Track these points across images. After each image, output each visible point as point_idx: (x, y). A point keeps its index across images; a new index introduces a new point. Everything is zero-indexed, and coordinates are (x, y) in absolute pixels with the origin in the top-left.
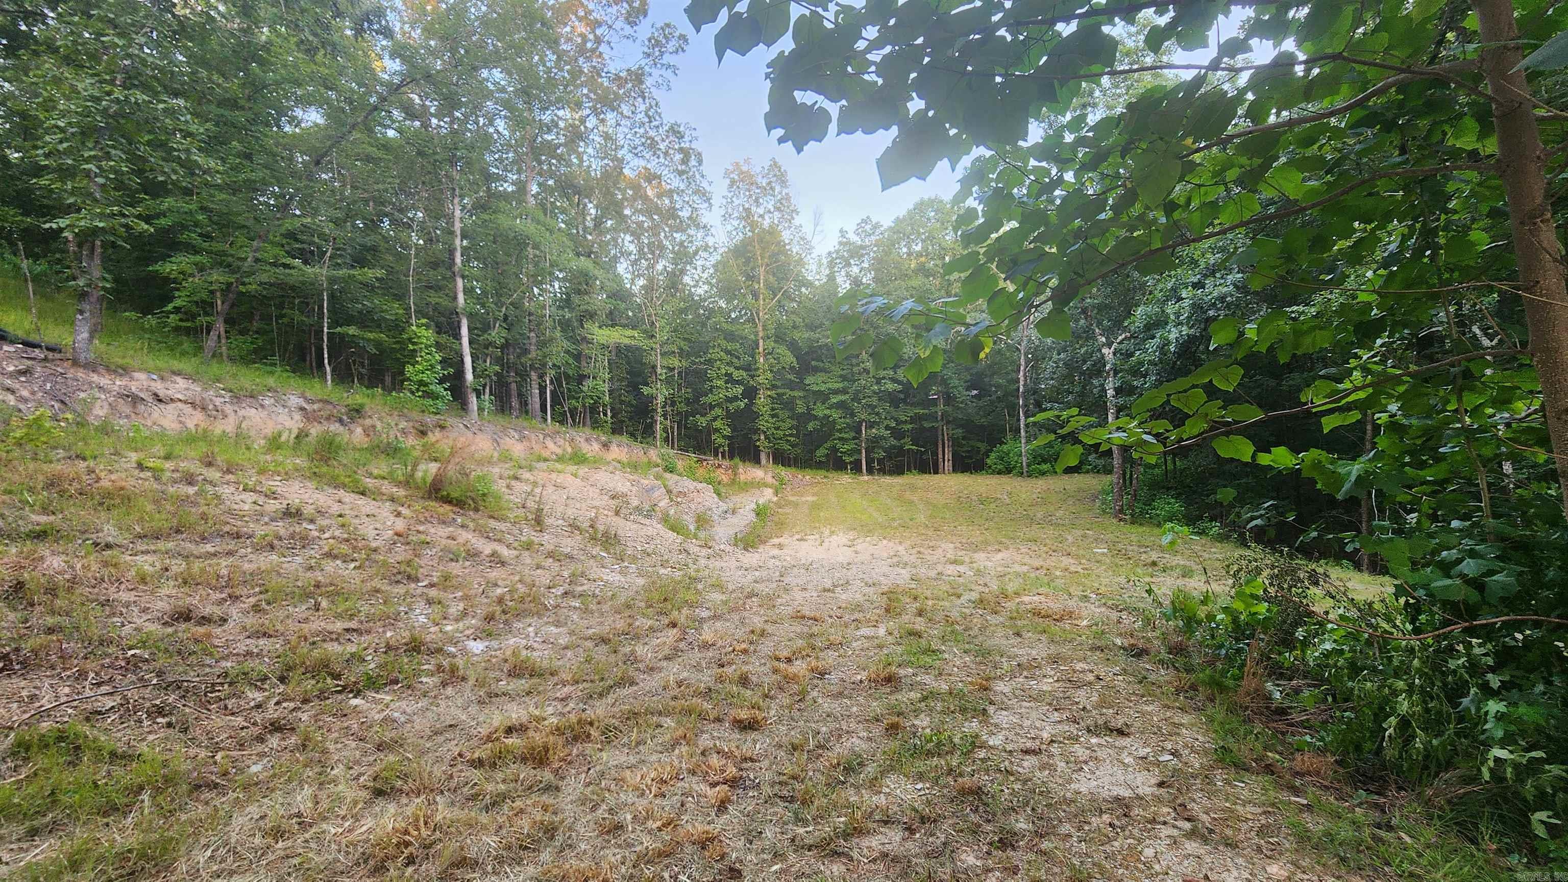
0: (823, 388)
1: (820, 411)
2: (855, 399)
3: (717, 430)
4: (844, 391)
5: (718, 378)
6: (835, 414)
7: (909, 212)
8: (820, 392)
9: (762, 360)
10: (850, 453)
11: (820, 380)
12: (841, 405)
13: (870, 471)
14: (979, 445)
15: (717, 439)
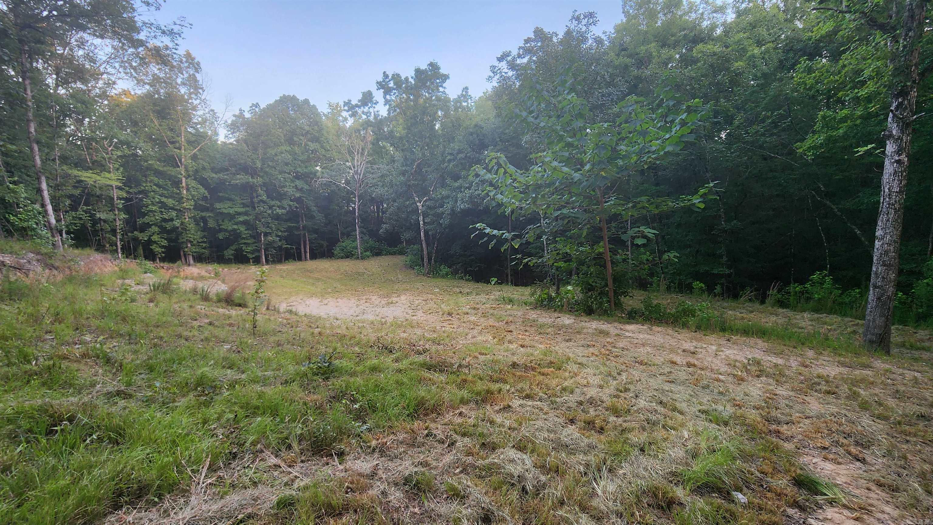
0: (231, 211)
1: (229, 226)
2: (257, 218)
3: (155, 242)
4: (246, 214)
5: (153, 204)
6: (242, 228)
7: (276, 101)
8: (229, 214)
9: (185, 192)
10: (252, 252)
11: (226, 206)
12: (244, 223)
13: (267, 262)
14: (322, 242)
15: (157, 249)
